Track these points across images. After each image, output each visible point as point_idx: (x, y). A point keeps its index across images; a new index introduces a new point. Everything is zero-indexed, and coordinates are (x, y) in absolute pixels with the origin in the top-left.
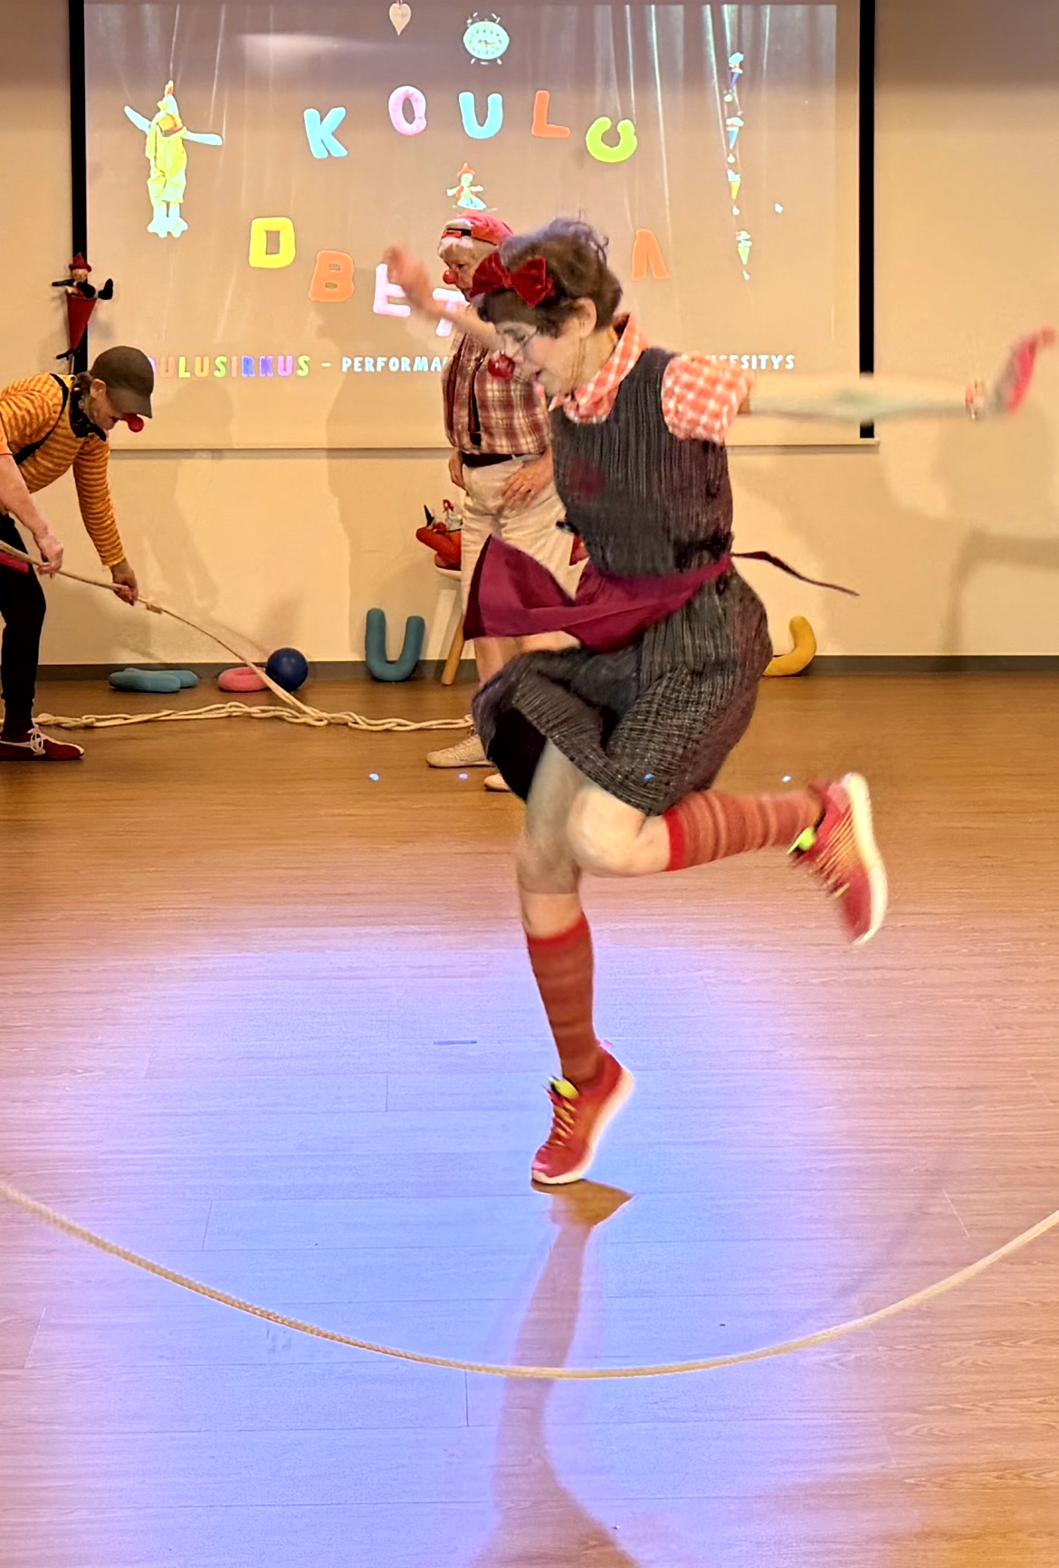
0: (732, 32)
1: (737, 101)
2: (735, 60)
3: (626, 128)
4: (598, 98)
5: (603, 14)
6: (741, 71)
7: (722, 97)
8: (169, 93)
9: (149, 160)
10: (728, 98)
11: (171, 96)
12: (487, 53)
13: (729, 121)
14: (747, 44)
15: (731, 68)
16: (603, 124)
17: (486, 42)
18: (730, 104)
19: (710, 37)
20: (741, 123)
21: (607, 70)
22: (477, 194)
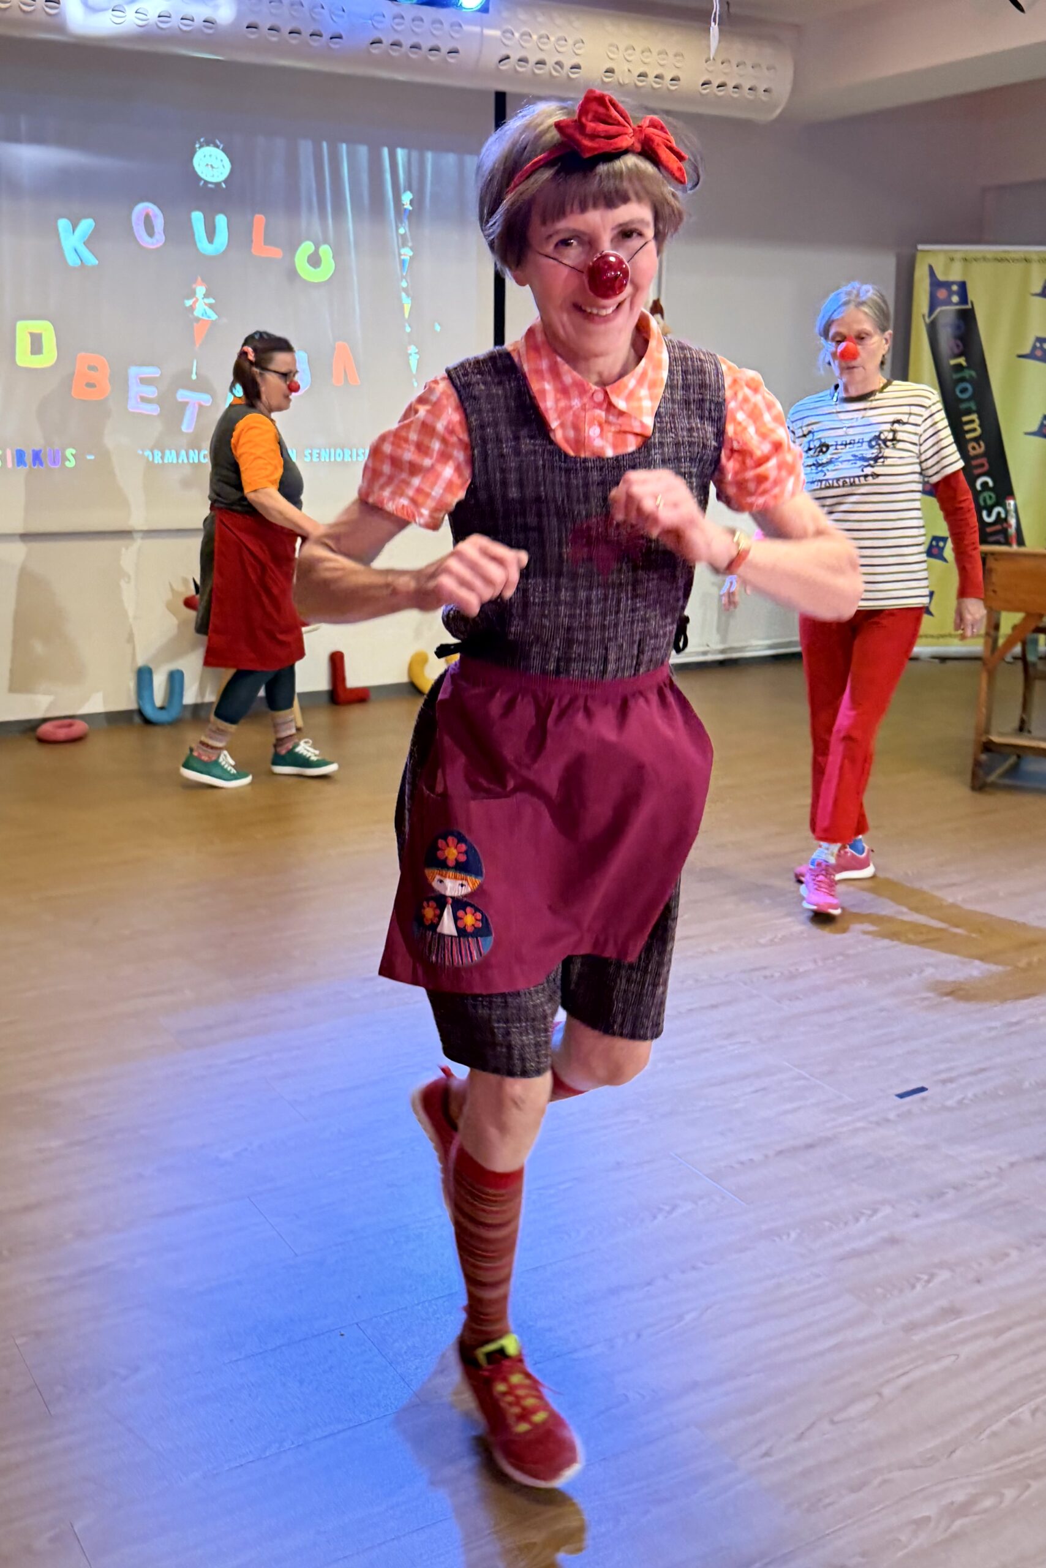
0: (404, 169)
1: (408, 233)
2: (407, 198)
3: (326, 251)
4: (304, 224)
5: (305, 148)
6: (411, 208)
7: (397, 228)
10: (402, 231)
12: (213, 176)
13: (403, 251)
14: (415, 185)
15: (403, 205)
16: (306, 248)
17: (212, 166)
18: (403, 236)
19: (388, 176)
20: (411, 253)
21: (310, 201)
22: (211, 306)
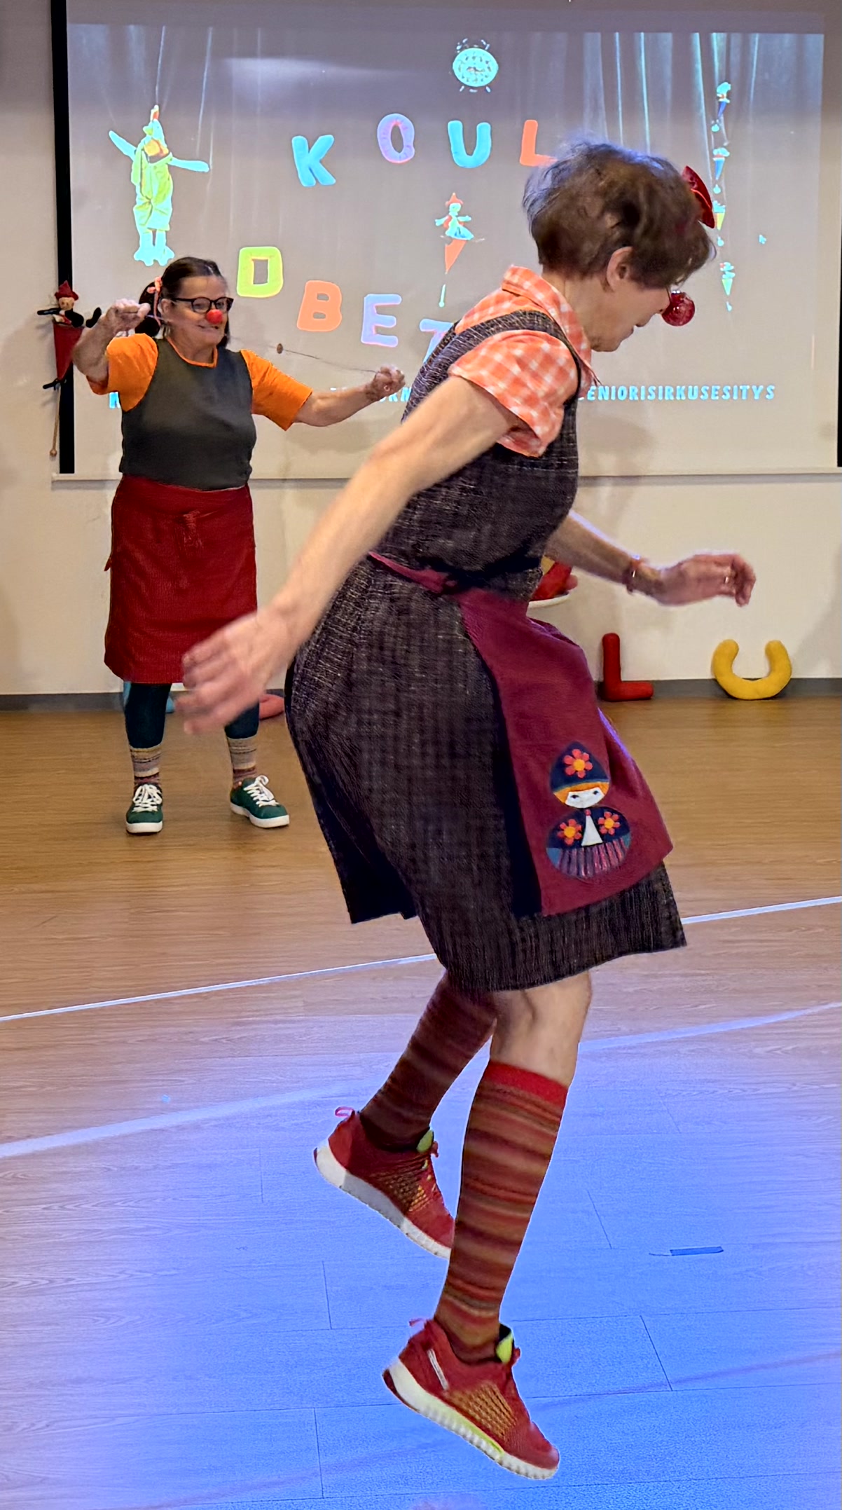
0: (720, 61)
1: (723, 131)
2: (723, 90)
4: (587, 127)
5: (593, 41)
6: (728, 101)
7: (709, 126)
8: (155, 117)
9: (134, 187)
10: (715, 128)
11: (156, 120)
12: (476, 80)
13: (715, 152)
14: (735, 74)
15: (719, 98)
17: (475, 69)
18: (717, 134)
19: (699, 66)
20: (727, 154)
21: (596, 100)
22: (465, 224)
